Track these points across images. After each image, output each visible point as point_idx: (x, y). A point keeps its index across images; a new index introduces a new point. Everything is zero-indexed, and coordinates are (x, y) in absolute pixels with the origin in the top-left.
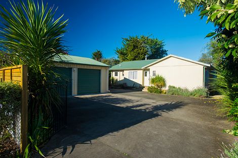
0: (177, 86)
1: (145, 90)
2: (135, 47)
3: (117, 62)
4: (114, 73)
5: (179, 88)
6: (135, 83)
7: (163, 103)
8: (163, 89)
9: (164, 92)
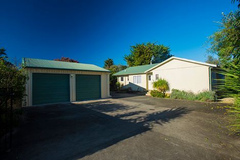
0: (181, 89)
1: (148, 94)
2: (141, 53)
3: (124, 68)
4: (120, 78)
5: (183, 91)
6: (139, 87)
7: (162, 109)
8: (167, 92)
9: (168, 95)
